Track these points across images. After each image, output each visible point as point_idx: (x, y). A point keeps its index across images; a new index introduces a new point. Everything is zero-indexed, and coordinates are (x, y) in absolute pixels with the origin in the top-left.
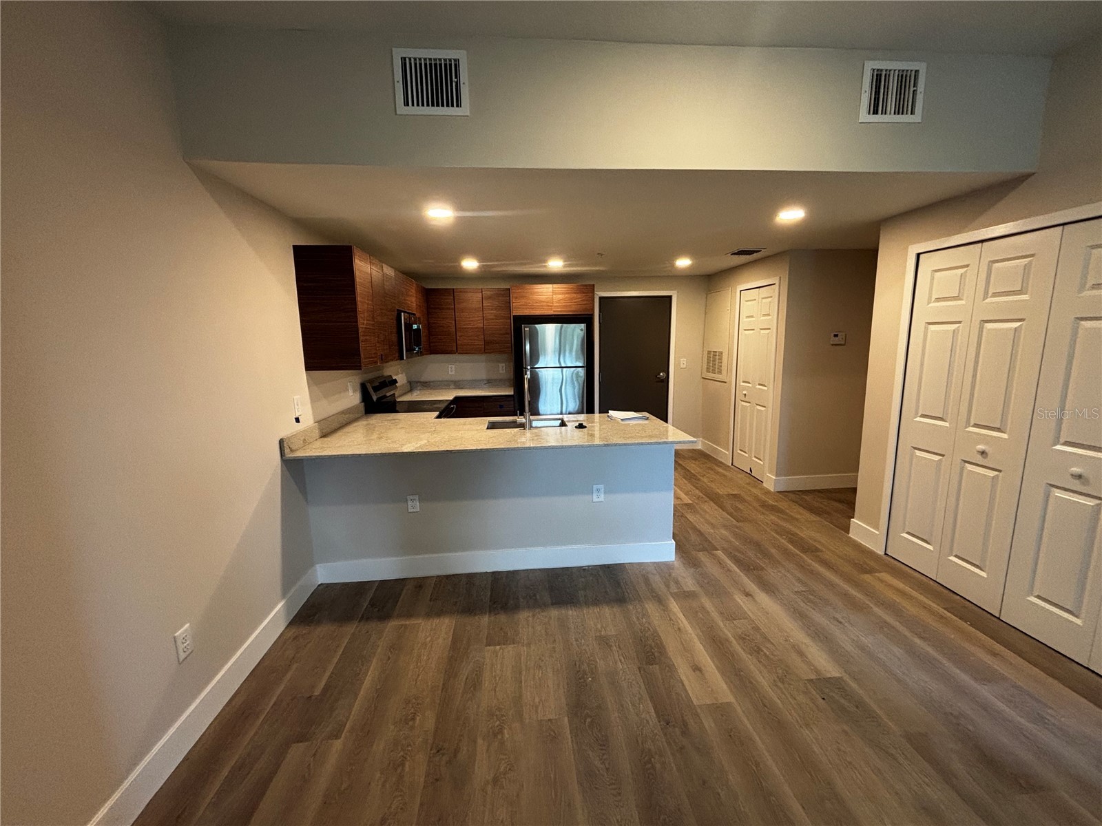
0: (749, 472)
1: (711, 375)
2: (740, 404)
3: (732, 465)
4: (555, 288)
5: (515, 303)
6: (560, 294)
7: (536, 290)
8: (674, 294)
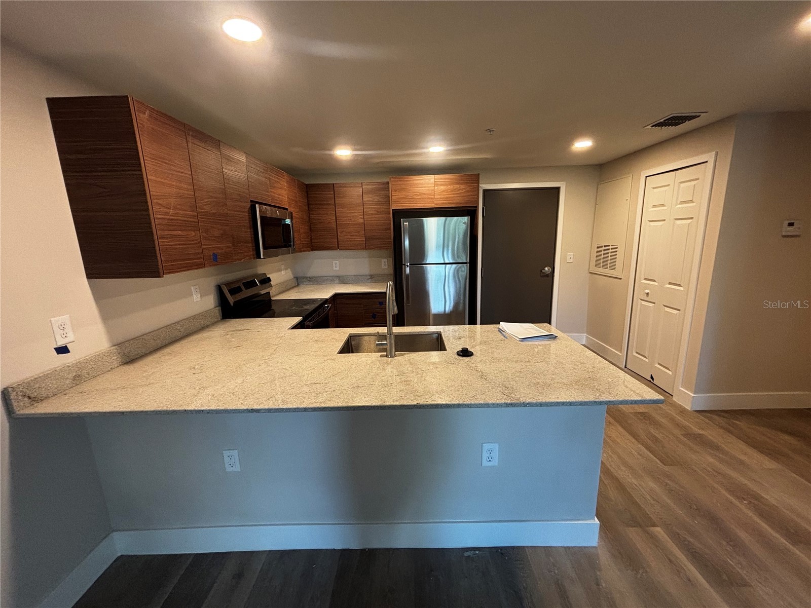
0: (649, 378)
1: (600, 270)
2: (638, 304)
3: (625, 367)
4: (437, 179)
5: (394, 196)
6: (442, 185)
7: (417, 182)
8: (562, 185)
